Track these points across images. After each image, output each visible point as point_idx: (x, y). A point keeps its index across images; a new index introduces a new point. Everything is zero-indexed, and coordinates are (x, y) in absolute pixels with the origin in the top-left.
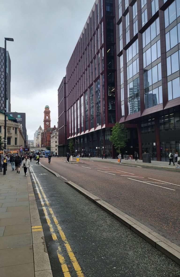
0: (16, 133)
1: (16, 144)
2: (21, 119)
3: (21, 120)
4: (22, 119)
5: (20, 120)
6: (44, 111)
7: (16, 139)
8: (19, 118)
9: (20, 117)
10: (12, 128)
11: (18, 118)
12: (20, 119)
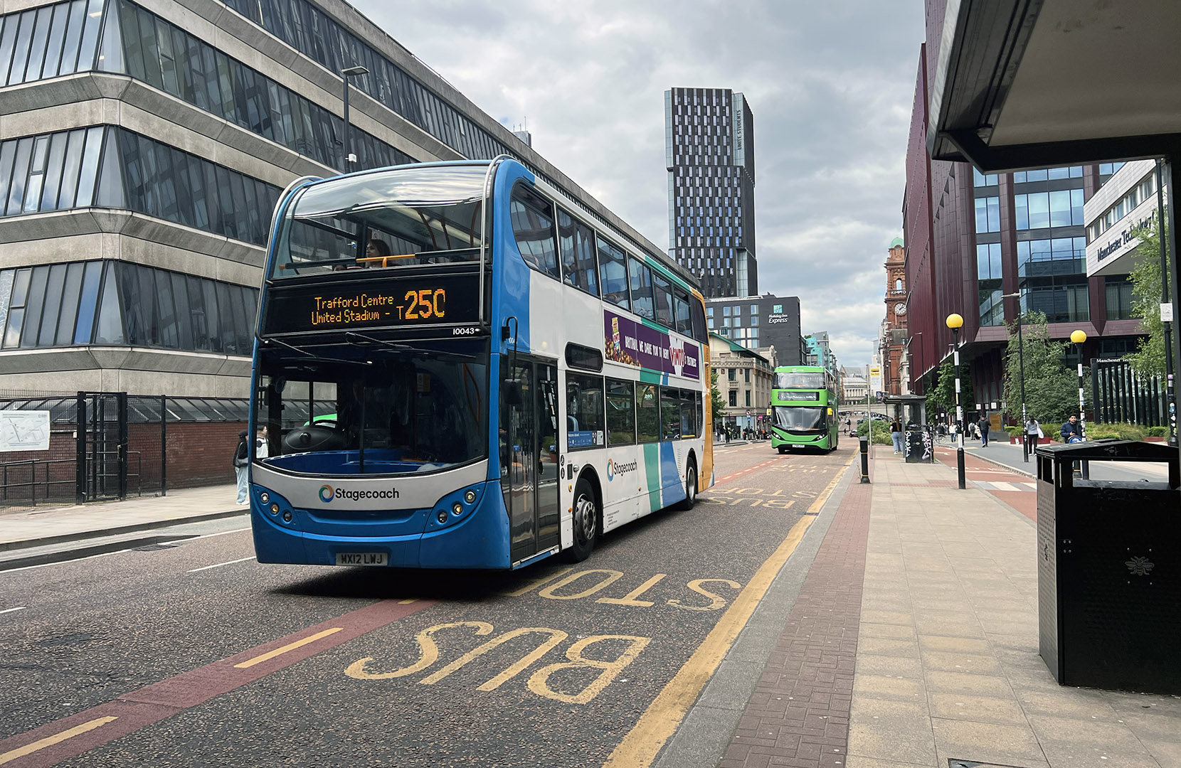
0: (747, 379)
1: (748, 403)
2: (783, 316)
3: (786, 320)
4: (787, 316)
5: (780, 321)
6: (886, 262)
7: (748, 392)
8: (777, 316)
9: (781, 312)
10: (738, 371)
11: (774, 316)
12: (780, 317)
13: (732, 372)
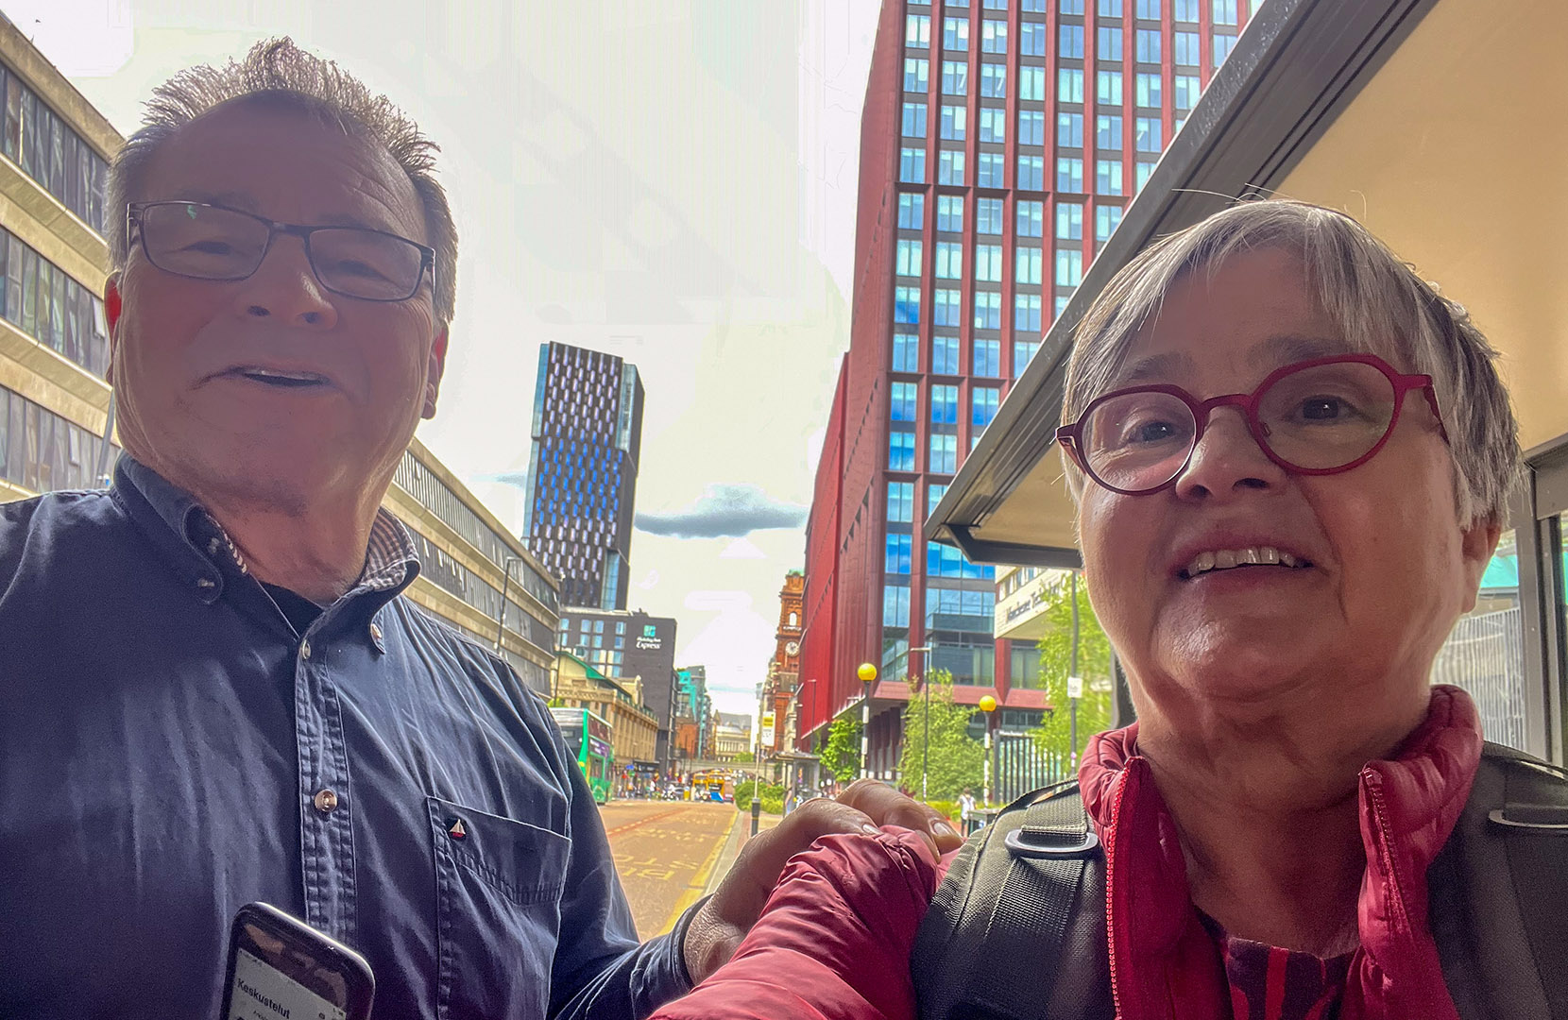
2: (656, 640)
3: (658, 647)
4: (659, 640)
5: (651, 646)
6: (781, 590)
8: (648, 640)
9: (653, 635)
11: (644, 640)
12: (651, 641)
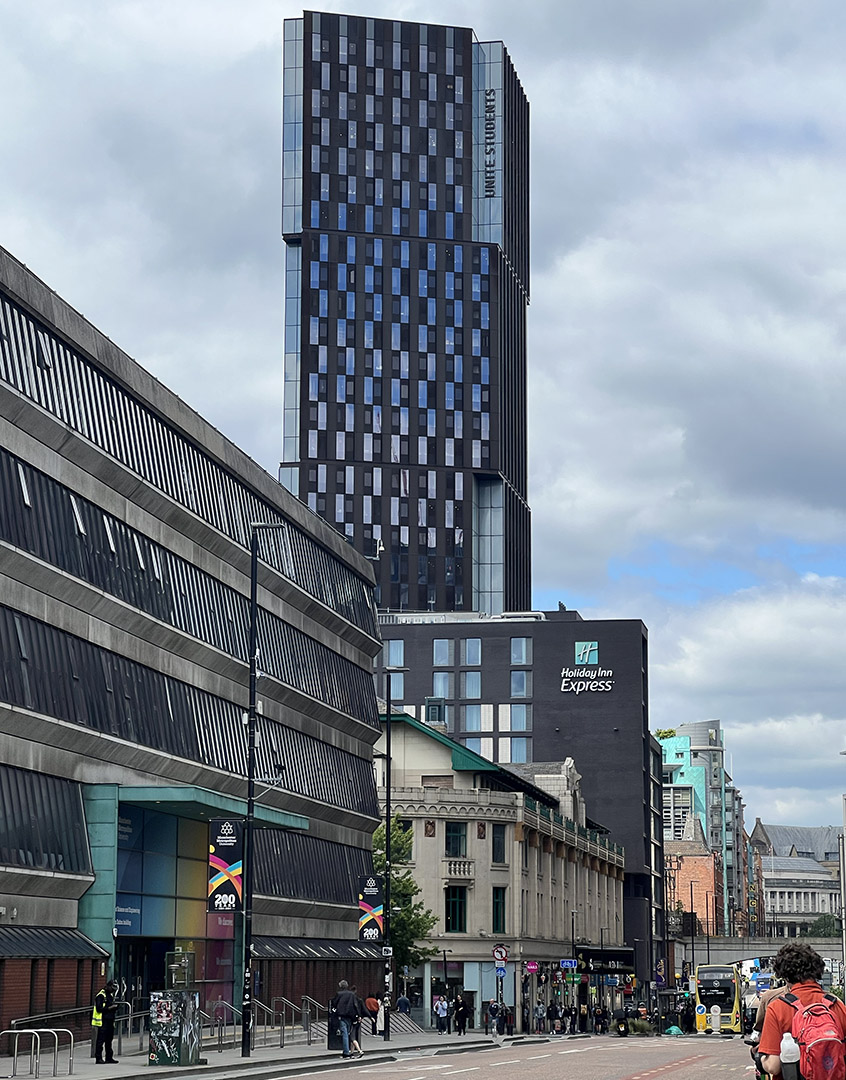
1: (498, 924)
2: (602, 673)
3: (607, 687)
4: (609, 673)
5: (590, 687)
8: (584, 673)
9: (595, 660)
10: (472, 831)
11: (576, 673)
12: (591, 675)
13: (455, 833)
